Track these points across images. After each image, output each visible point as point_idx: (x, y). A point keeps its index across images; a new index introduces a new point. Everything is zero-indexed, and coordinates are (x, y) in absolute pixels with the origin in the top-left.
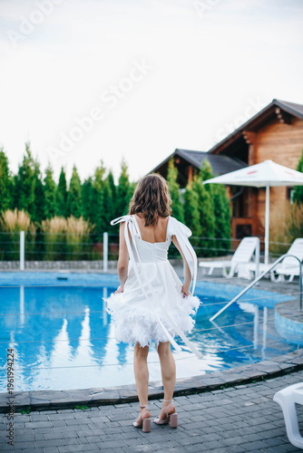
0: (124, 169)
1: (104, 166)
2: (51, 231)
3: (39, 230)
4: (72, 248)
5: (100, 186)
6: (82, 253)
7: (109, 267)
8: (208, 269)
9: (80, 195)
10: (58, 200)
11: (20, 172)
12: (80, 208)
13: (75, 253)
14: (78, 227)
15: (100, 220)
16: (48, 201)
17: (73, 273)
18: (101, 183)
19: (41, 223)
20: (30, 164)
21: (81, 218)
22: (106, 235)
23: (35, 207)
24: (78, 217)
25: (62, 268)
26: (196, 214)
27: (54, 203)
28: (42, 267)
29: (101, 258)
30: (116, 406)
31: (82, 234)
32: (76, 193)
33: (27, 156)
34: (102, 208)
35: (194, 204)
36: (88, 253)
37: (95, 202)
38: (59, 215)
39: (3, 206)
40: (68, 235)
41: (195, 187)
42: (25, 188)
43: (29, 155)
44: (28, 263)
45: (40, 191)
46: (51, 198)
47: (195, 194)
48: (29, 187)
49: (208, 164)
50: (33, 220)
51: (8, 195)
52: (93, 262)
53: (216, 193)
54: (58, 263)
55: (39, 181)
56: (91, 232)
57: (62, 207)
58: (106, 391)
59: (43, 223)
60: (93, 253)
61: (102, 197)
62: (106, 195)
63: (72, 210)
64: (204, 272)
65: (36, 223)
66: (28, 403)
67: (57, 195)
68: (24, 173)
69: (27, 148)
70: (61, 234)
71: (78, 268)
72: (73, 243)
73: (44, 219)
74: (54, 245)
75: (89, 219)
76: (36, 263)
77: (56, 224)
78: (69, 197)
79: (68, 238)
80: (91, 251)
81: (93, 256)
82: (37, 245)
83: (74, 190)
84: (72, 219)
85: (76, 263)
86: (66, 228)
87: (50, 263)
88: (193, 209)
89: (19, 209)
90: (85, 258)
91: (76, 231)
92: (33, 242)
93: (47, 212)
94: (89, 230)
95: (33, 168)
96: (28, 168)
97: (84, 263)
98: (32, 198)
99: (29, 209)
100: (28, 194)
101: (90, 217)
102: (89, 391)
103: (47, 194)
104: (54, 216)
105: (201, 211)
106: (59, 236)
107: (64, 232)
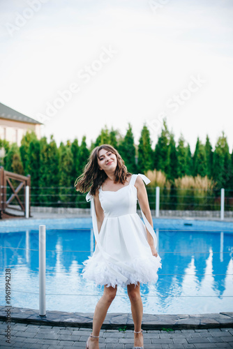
1: (225, 136)
2: (182, 187)
3: (173, 186)
4: (198, 201)
5: (221, 152)
6: (207, 205)
7: (225, 217)
9: (205, 159)
10: (188, 163)
11: (159, 142)
12: (206, 169)
13: (200, 204)
14: (203, 184)
15: (221, 178)
16: (180, 163)
17: (196, 220)
18: (223, 149)
19: (174, 181)
20: (167, 135)
21: (206, 177)
22: (223, 191)
23: (170, 168)
24: (203, 176)
25: (190, 216)
27: (185, 165)
28: (175, 215)
29: (219, 209)
30: (196, 331)
31: (206, 190)
32: (202, 157)
33: (164, 129)
34: (223, 169)
36: (211, 205)
37: (218, 164)
38: (188, 174)
39: (146, 167)
40: (195, 190)
42: (163, 154)
43: (166, 128)
44: (163, 212)
45: (174, 156)
46: (183, 162)
48: (165, 153)
50: (168, 179)
51: (150, 159)
52: (215, 212)
54: (187, 212)
55: (173, 148)
56: (214, 189)
57: (191, 168)
58: (190, 317)
59: (176, 181)
60: (215, 205)
61: (223, 161)
62: (226, 158)
63: (199, 170)
65: (171, 181)
66: (124, 323)
67: (187, 159)
68: (162, 142)
69: (165, 123)
70: (190, 189)
71: (203, 216)
72: (199, 197)
73: (177, 177)
74: (185, 198)
75: (212, 178)
76: (170, 212)
77: (186, 182)
78: (197, 161)
79: (195, 192)
80: (213, 203)
81: (215, 208)
82: (171, 198)
83: (201, 155)
84: (198, 178)
85: (201, 212)
86: (193, 184)
87: (180, 212)
89: (157, 170)
90: (208, 208)
91: (201, 187)
92: (168, 196)
93: (179, 172)
94: (212, 187)
95: (169, 138)
96: (165, 138)
97: (208, 212)
98: (168, 161)
99: (166, 170)
100: (164, 158)
101: (213, 176)
102: (176, 317)
103: (179, 158)
104: (184, 176)
106: (188, 191)
107: (192, 188)
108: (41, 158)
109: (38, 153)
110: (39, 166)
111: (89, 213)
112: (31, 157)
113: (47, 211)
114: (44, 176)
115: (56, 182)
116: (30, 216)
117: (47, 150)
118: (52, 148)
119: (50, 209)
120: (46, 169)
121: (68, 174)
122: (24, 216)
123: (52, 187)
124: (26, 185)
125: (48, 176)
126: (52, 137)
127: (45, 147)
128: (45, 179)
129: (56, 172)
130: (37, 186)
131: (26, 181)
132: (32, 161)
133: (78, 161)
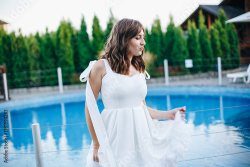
0: (171, 19)
1: (158, 18)
7: (170, 81)
8: (233, 79)
15: (159, 53)
20: (113, 21)
22: (166, 62)
26: (218, 43)
29: (164, 76)
33: (111, 16)
35: (217, 37)
37: (155, 41)
41: (216, 26)
43: (112, 14)
47: (216, 31)
49: (223, 11)
53: (229, 29)
56: (155, 60)
61: (159, 38)
64: (230, 80)
69: (111, 11)
71: (148, 83)
88: (216, 40)
101: (153, 50)
105: (221, 42)
108: (13, 49)
109: (9, 45)
110: (11, 56)
111: (58, 90)
112: (4, 49)
113: (22, 92)
114: (16, 63)
115: (27, 68)
116: (9, 99)
117: (17, 42)
118: (20, 39)
119: (25, 90)
120: (18, 57)
121: (36, 60)
122: (4, 100)
123: (25, 72)
124: (3, 72)
125: (20, 63)
126: (20, 30)
127: (15, 40)
128: (18, 66)
129: (26, 59)
130: (12, 72)
131: (3, 70)
132: (5, 52)
133: (43, 48)
